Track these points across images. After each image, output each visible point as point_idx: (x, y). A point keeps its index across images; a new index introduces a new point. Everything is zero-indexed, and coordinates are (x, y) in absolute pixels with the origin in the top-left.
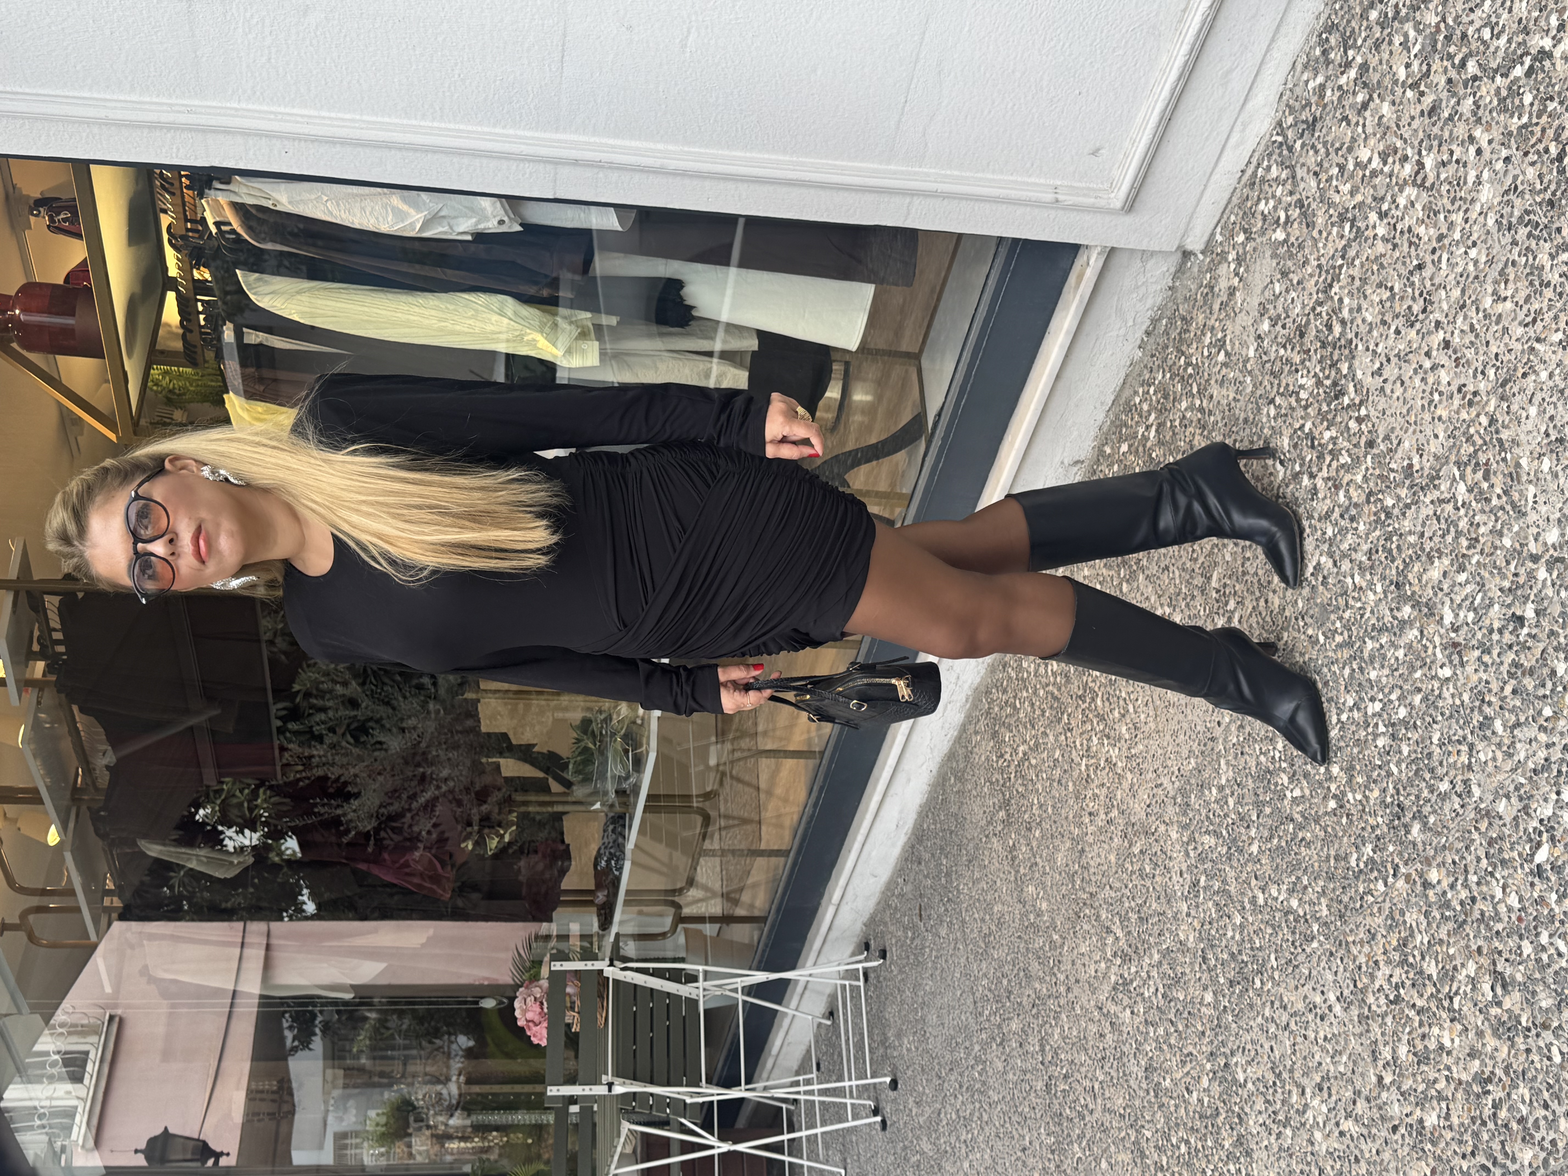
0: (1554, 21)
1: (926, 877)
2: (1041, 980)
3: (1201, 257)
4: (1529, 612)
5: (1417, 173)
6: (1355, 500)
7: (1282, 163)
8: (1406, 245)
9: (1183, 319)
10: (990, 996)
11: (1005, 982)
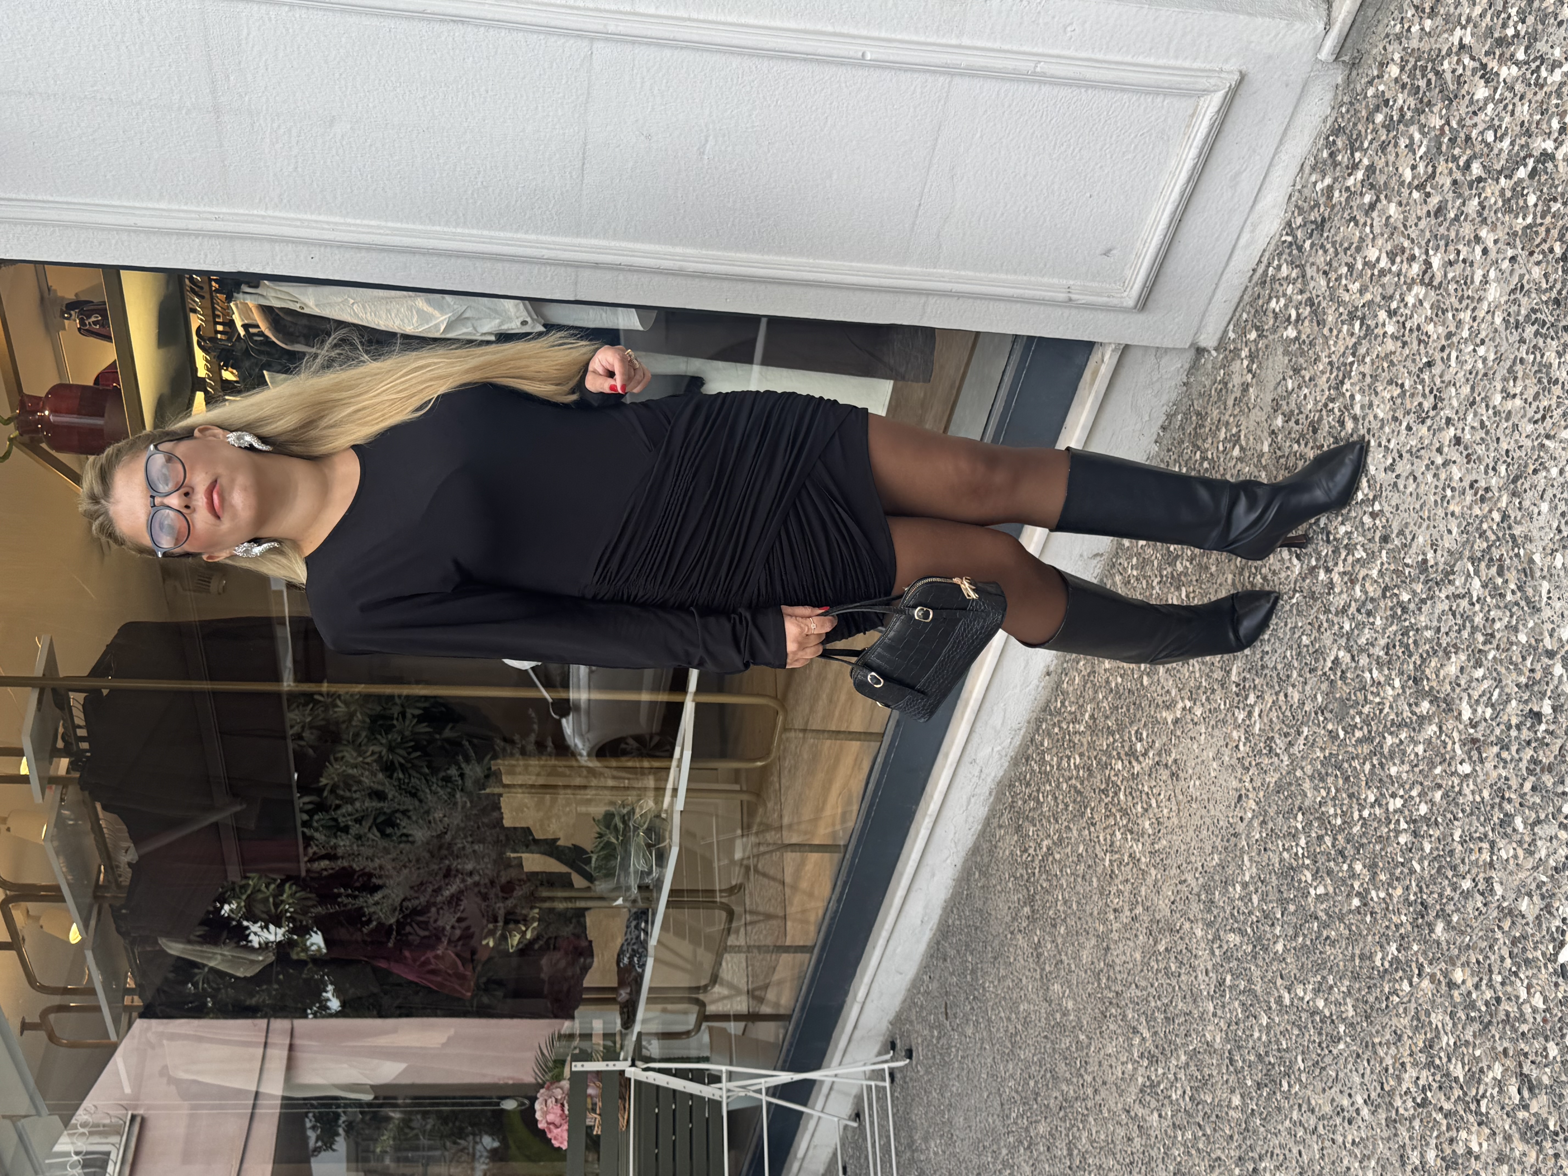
0: (1555, 124)
1: (952, 974)
2: (1068, 1082)
3: (1214, 353)
4: (1546, 708)
5: (1425, 272)
6: (1371, 594)
7: (1292, 263)
8: (1415, 343)
9: (1198, 414)
10: (1017, 1097)
11: (1032, 1083)
